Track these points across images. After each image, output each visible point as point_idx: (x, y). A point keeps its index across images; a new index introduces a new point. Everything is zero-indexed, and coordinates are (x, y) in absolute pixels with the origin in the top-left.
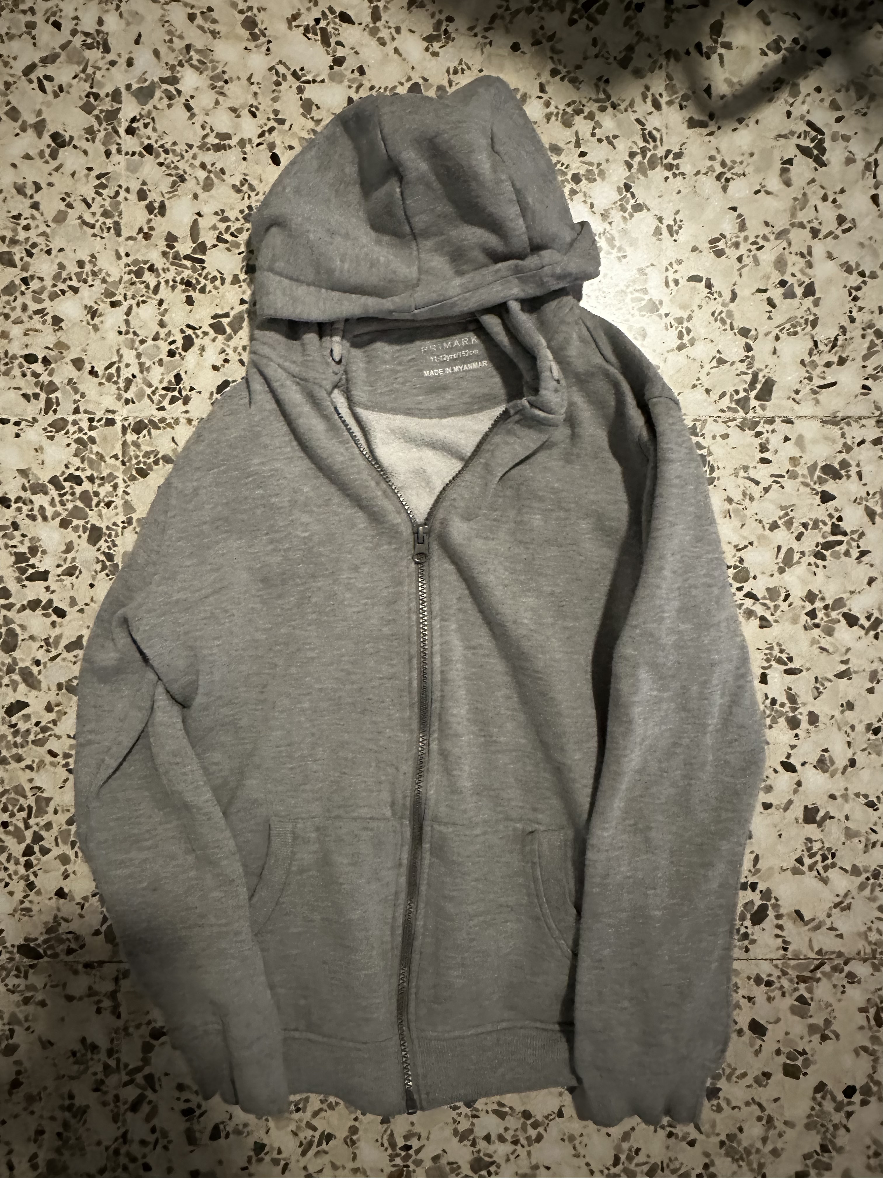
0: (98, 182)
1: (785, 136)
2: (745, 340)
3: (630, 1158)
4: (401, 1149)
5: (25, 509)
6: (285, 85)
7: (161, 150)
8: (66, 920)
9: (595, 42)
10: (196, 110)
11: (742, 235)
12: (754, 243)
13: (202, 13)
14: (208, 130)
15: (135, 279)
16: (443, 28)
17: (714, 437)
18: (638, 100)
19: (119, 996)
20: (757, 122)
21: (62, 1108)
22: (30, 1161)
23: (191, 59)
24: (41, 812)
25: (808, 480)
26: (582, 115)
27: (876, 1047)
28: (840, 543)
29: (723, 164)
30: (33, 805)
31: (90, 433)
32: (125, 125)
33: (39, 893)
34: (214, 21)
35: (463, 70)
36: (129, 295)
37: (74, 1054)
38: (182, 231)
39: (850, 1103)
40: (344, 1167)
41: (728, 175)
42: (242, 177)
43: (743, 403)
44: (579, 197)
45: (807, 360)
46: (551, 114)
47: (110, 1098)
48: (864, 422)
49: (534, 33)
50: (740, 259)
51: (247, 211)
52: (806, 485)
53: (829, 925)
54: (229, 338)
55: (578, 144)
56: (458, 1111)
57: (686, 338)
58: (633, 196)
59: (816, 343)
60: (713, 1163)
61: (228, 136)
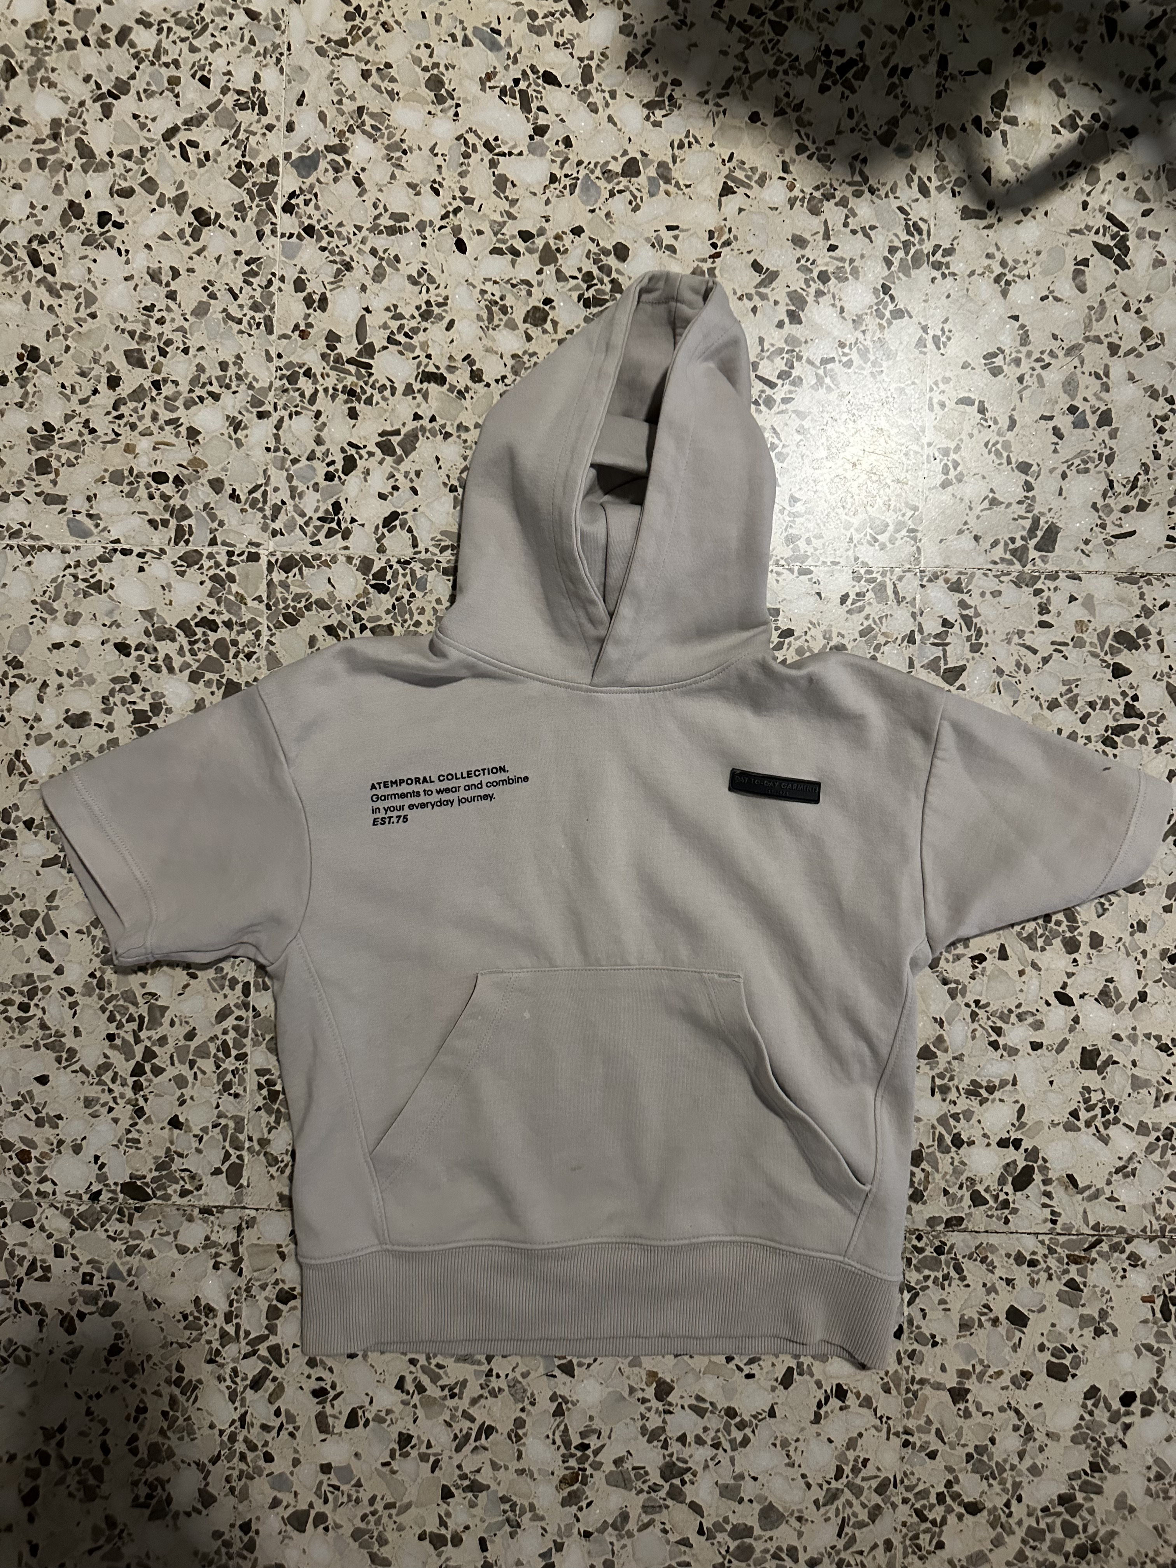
0: (247, 268)
1: (1079, 232)
2: (1024, 477)
3: (855, 1470)
4: (576, 1448)
5: (148, 658)
6: (475, 158)
7: (323, 232)
8: (181, 1155)
9: (851, 114)
10: (367, 186)
11: (1024, 350)
12: (1037, 360)
13: (379, 69)
14: (381, 209)
15: (287, 385)
16: (668, 93)
17: (983, 594)
18: (902, 184)
19: (241, 1249)
20: (1046, 214)
21: (168, 1382)
22: (128, 1444)
23: (363, 124)
24: (154, 1023)
25: (1098, 650)
26: (833, 201)
27: (1162, 1346)
28: (1136, 727)
29: (1003, 264)
30: (145, 1014)
31: (227, 569)
32: (281, 201)
33: (148, 1121)
34: (393, 80)
35: (690, 144)
36: (280, 404)
37: (185, 1317)
38: (346, 329)
39: (1127, 1414)
40: (506, 1468)
41: (1009, 277)
42: (421, 265)
43: (1020, 554)
44: (825, 300)
45: (1100, 503)
46: (796, 198)
47: (228, 1370)
48: (1167, 580)
49: (778, 100)
50: (1021, 379)
51: (424, 307)
52: (1095, 655)
53: (1108, 1195)
54: (399, 461)
55: (827, 236)
56: (648, 1405)
57: (952, 474)
58: (892, 298)
59: (1111, 483)
60: (957, 1481)
61: (405, 217)
